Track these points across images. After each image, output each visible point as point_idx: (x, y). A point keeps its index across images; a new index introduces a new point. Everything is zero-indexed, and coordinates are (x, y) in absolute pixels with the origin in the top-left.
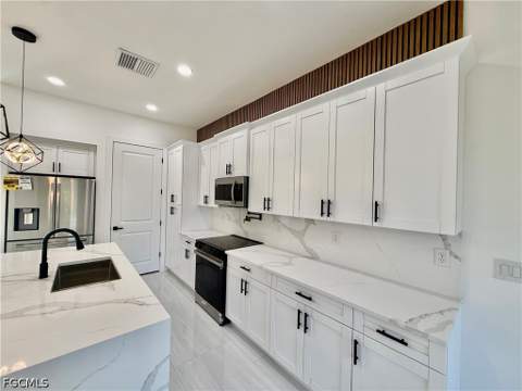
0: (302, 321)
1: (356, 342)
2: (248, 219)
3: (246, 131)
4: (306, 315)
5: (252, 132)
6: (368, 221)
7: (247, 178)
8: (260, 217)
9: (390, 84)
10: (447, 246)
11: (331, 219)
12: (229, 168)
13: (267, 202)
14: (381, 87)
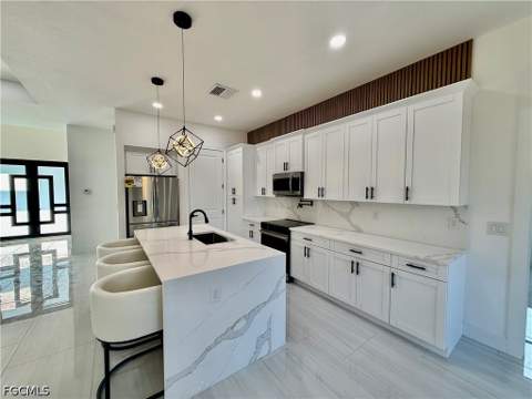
0: (355, 268)
1: (393, 274)
2: (301, 206)
3: (301, 136)
4: (358, 264)
5: (307, 136)
6: (401, 200)
7: (302, 173)
8: (311, 203)
9: (417, 106)
10: (457, 216)
11: (373, 201)
12: (286, 166)
13: (321, 191)
14: (411, 108)
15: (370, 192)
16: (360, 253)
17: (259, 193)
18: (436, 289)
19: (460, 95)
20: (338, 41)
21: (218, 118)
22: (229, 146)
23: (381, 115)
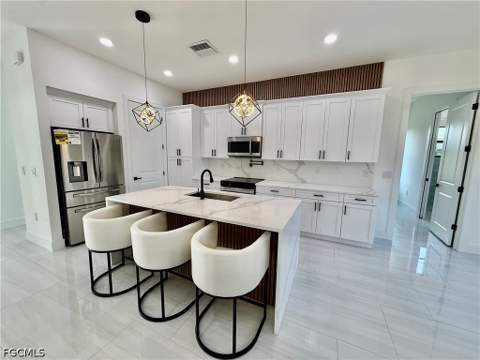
0: (317, 207)
1: (345, 207)
2: (251, 165)
4: (320, 204)
5: (266, 107)
8: (262, 163)
10: (369, 168)
11: (325, 160)
12: (244, 130)
13: (280, 154)
15: (322, 154)
16: (321, 196)
17: (208, 154)
18: (371, 211)
19: (383, 97)
20: (331, 39)
21: (168, 73)
22: (169, 105)
23: (333, 100)
